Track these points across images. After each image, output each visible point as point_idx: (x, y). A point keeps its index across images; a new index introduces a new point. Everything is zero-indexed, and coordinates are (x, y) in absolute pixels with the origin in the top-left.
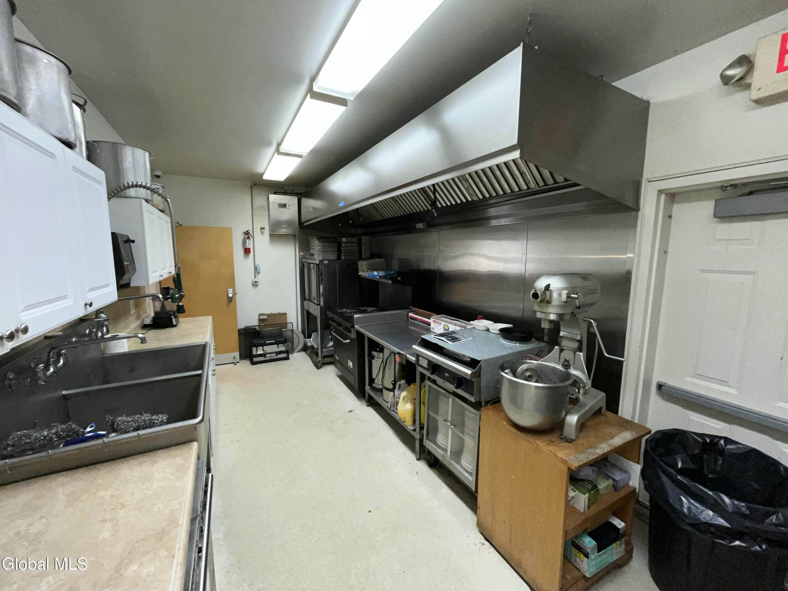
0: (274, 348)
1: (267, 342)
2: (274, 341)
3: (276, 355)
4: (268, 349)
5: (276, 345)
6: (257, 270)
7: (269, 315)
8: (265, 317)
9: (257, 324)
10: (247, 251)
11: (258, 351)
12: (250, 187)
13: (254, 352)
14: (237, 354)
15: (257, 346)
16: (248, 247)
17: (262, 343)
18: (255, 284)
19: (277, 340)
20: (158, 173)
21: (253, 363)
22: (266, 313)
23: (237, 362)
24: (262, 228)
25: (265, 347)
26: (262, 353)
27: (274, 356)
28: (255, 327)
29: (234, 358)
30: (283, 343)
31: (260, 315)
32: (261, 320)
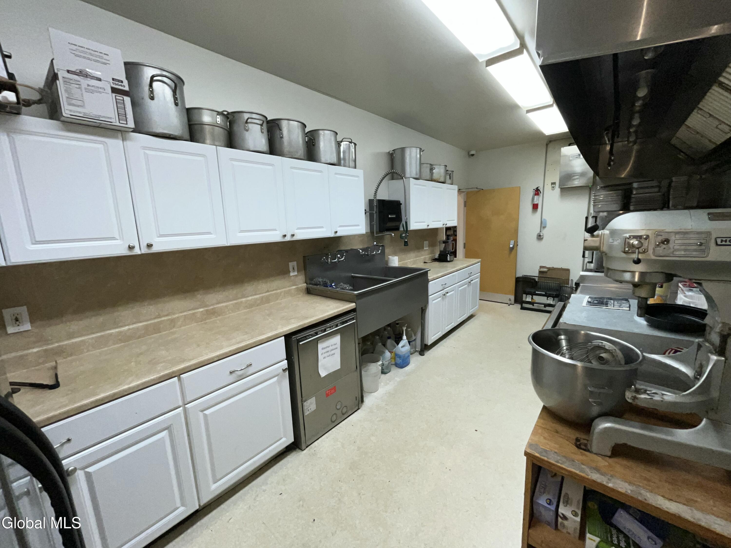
0: (544, 300)
1: (537, 292)
2: (544, 293)
3: (545, 307)
4: (537, 299)
5: (546, 298)
6: (543, 226)
7: (549, 269)
8: (545, 270)
9: (537, 276)
10: (535, 207)
11: (527, 299)
12: (545, 144)
13: (524, 299)
14: (512, 298)
15: (527, 294)
16: (536, 203)
17: (531, 292)
18: (540, 237)
19: (547, 293)
20: (472, 152)
21: (522, 308)
22: (548, 266)
23: (510, 304)
24: (553, 183)
25: (534, 297)
26: (530, 300)
27: (542, 307)
28: (533, 277)
29: (510, 300)
30: (554, 297)
31: (541, 267)
32: (540, 272)
